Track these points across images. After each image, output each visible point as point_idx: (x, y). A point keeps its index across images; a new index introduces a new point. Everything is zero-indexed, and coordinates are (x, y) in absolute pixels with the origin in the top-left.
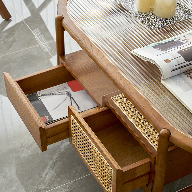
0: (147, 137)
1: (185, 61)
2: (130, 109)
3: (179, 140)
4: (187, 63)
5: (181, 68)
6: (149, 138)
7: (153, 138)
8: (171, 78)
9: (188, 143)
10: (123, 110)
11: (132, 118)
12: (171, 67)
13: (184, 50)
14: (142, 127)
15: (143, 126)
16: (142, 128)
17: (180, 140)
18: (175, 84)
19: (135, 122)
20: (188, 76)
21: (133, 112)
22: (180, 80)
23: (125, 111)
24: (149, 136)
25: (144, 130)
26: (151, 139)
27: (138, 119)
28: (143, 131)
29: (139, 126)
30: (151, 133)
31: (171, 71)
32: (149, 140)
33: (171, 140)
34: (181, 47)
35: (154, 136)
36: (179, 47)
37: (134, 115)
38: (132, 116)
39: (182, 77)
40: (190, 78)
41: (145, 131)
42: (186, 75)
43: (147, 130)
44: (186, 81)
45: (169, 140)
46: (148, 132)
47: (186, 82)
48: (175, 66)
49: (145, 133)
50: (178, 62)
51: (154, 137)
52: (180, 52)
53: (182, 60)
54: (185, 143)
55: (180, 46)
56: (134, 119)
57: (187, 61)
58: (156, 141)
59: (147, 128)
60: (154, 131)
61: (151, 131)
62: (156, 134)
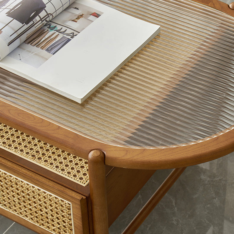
0: (61, 172)
1: (21, 25)
2: (14, 141)
3: (121, 158)
4: (26, 26)
5: (20, 37)
6: (63, 172)
7: (70, 170)
8: (9, 55)
9: (135, 158)
10: (5, 147)
11: (25, 153)
12: (6, 40)
13: (13, 9)
14: (46, 161)
15: (47, 158)
16: (47, 163)
17: (124, 158)
18: (20, 61)
19: (32, 157)
20: (32, 45)
21: (20, 144)
22: (23, 54)
23: (8, 147)
24: (63, 170)
25: (51, 164)
26: (69, 173)
27: (34, 151)
28: (51, 166)
29: (41, 160)
30: (63, 164)
31: (8, 45)
32: (66, 175)
33: (108, 163)
34: (6, 6)
35: (69, 166)
36: (4, 7)
37: (25, 148)
38: (22, 151)
39: (24, 49)
40: (37, 46)
41: (54, 165)
42: (29, 44)
43: (56, 162)
44: (32, 53)
45: (105, 164)
46: (59, 165)
47: (34, 53)
48: (11, 36)
49: (54, 167)
50: (13, 29)
51: (70, 168)
52: (9, 14)
53: (16, 24)
54: (131, 159)
55: (4, 5)
56: (27, 153)
57: (24, 24)
58: (77, 173)
59: (54, 159)
60: (66, 161)
61: (62, 162)
62: (72, 163)
